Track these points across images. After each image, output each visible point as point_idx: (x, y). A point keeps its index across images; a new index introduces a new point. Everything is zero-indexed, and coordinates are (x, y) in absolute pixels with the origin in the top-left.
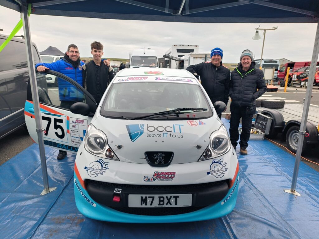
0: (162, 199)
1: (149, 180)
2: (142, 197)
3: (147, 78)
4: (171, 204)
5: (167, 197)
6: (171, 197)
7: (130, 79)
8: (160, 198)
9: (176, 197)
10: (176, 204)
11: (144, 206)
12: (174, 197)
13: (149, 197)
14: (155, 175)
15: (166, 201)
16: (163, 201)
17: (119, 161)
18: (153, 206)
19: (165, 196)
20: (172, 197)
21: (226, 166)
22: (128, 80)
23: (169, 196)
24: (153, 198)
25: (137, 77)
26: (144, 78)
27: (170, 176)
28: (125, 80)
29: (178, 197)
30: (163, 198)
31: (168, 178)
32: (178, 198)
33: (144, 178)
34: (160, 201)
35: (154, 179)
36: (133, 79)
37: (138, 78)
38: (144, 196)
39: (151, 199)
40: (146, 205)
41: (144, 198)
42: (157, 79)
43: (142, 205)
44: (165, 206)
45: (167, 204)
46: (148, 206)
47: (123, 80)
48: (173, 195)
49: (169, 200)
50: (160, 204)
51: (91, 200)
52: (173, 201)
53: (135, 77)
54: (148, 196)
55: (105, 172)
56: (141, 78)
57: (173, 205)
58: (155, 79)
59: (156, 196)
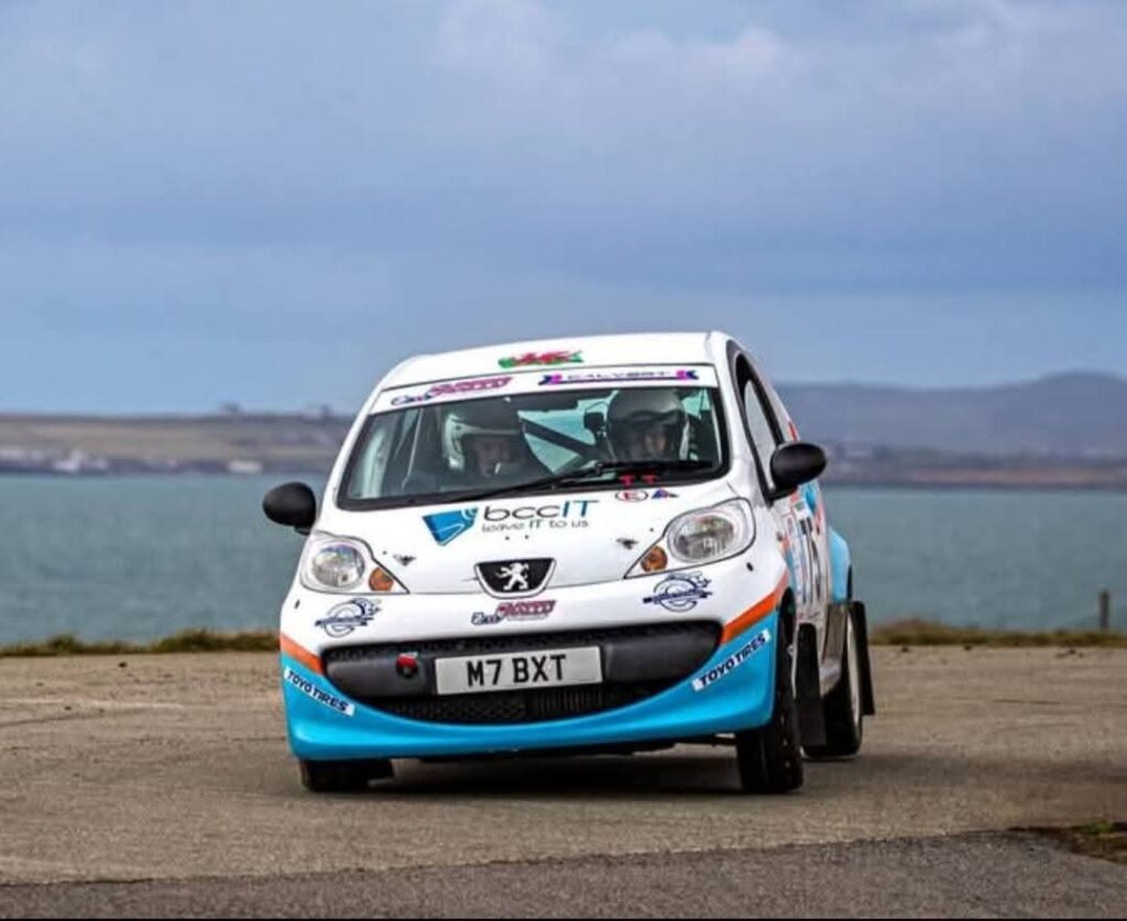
0: (521, 665)
1: (485, 621)
2: (470, 665)
3: (506, 381)
4: (545, 678)
5: (534, 659)
6: (544, 659)
7: (438, 391)
8: (515, 661)
9: (558, 658)
10: (559, 676)
11: (477, 687)
12: (553, 657)
13: (489, 662)
14: (501, 608)
15: (532, 670)
16: (525, 670)
17: (408, 592)
18: (501, 686)
19: (528, 655)
20: (548, 660)
21: (705, 586)
22: (428, 397)
23: (538, 654)
24: (498, 662)
25: (467, 384)
26: (495, 385)
27: (540, 609)
28: (420, 399)
29: (563, 656)
30: (524, 661)
31: (536, 613)
32: (563, 661)
33: (474, 617)
34: (517, 670)
35: (498, 619)
36: (451, 390)
37: (471, 386)
38: (475, 660)
39: (494, 667)
40: (482, 682)
41: (475, 665)
42: (548, 380)
43: (470, 683)
44: (530, 684)
45: (535, 679)
46: (488, 686)
47: (412, 400)
48: (548, 653)
49: (539, 666)
50: (517, 680)
51: (342, 698)
52: (549, 667)
53: (457, 385)
54: (484, 658)
55: (371, 619)
56: (483, 385)
57: (553, 681)
58: (541, 383)
59: (507, 658)
